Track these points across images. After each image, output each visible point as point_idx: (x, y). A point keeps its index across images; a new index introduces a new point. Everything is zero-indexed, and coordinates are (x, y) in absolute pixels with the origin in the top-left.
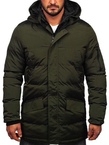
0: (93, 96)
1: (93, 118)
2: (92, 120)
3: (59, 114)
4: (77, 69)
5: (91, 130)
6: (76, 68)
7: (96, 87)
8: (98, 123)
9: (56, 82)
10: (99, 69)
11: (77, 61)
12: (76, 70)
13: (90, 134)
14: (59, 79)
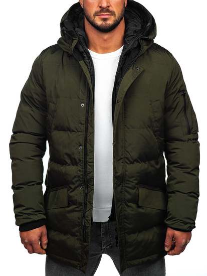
0: (175, 178)
1: (175, 218)
2: (174, 222)
3: (124, 215)
4: (156, 133)
5: (171, 237)
6: (154, 132)
7: (181, 162)
8: (186, 227)
9: (122, 159)
10: (186, 130)
11: (156, 119)
12: (155, 136)
13: (168, 245)
14: (126, 153)
